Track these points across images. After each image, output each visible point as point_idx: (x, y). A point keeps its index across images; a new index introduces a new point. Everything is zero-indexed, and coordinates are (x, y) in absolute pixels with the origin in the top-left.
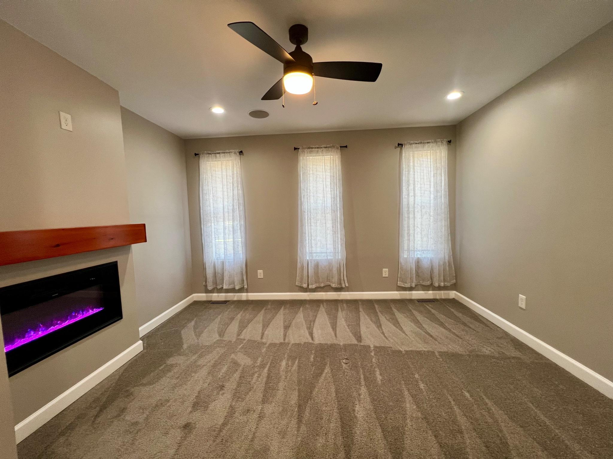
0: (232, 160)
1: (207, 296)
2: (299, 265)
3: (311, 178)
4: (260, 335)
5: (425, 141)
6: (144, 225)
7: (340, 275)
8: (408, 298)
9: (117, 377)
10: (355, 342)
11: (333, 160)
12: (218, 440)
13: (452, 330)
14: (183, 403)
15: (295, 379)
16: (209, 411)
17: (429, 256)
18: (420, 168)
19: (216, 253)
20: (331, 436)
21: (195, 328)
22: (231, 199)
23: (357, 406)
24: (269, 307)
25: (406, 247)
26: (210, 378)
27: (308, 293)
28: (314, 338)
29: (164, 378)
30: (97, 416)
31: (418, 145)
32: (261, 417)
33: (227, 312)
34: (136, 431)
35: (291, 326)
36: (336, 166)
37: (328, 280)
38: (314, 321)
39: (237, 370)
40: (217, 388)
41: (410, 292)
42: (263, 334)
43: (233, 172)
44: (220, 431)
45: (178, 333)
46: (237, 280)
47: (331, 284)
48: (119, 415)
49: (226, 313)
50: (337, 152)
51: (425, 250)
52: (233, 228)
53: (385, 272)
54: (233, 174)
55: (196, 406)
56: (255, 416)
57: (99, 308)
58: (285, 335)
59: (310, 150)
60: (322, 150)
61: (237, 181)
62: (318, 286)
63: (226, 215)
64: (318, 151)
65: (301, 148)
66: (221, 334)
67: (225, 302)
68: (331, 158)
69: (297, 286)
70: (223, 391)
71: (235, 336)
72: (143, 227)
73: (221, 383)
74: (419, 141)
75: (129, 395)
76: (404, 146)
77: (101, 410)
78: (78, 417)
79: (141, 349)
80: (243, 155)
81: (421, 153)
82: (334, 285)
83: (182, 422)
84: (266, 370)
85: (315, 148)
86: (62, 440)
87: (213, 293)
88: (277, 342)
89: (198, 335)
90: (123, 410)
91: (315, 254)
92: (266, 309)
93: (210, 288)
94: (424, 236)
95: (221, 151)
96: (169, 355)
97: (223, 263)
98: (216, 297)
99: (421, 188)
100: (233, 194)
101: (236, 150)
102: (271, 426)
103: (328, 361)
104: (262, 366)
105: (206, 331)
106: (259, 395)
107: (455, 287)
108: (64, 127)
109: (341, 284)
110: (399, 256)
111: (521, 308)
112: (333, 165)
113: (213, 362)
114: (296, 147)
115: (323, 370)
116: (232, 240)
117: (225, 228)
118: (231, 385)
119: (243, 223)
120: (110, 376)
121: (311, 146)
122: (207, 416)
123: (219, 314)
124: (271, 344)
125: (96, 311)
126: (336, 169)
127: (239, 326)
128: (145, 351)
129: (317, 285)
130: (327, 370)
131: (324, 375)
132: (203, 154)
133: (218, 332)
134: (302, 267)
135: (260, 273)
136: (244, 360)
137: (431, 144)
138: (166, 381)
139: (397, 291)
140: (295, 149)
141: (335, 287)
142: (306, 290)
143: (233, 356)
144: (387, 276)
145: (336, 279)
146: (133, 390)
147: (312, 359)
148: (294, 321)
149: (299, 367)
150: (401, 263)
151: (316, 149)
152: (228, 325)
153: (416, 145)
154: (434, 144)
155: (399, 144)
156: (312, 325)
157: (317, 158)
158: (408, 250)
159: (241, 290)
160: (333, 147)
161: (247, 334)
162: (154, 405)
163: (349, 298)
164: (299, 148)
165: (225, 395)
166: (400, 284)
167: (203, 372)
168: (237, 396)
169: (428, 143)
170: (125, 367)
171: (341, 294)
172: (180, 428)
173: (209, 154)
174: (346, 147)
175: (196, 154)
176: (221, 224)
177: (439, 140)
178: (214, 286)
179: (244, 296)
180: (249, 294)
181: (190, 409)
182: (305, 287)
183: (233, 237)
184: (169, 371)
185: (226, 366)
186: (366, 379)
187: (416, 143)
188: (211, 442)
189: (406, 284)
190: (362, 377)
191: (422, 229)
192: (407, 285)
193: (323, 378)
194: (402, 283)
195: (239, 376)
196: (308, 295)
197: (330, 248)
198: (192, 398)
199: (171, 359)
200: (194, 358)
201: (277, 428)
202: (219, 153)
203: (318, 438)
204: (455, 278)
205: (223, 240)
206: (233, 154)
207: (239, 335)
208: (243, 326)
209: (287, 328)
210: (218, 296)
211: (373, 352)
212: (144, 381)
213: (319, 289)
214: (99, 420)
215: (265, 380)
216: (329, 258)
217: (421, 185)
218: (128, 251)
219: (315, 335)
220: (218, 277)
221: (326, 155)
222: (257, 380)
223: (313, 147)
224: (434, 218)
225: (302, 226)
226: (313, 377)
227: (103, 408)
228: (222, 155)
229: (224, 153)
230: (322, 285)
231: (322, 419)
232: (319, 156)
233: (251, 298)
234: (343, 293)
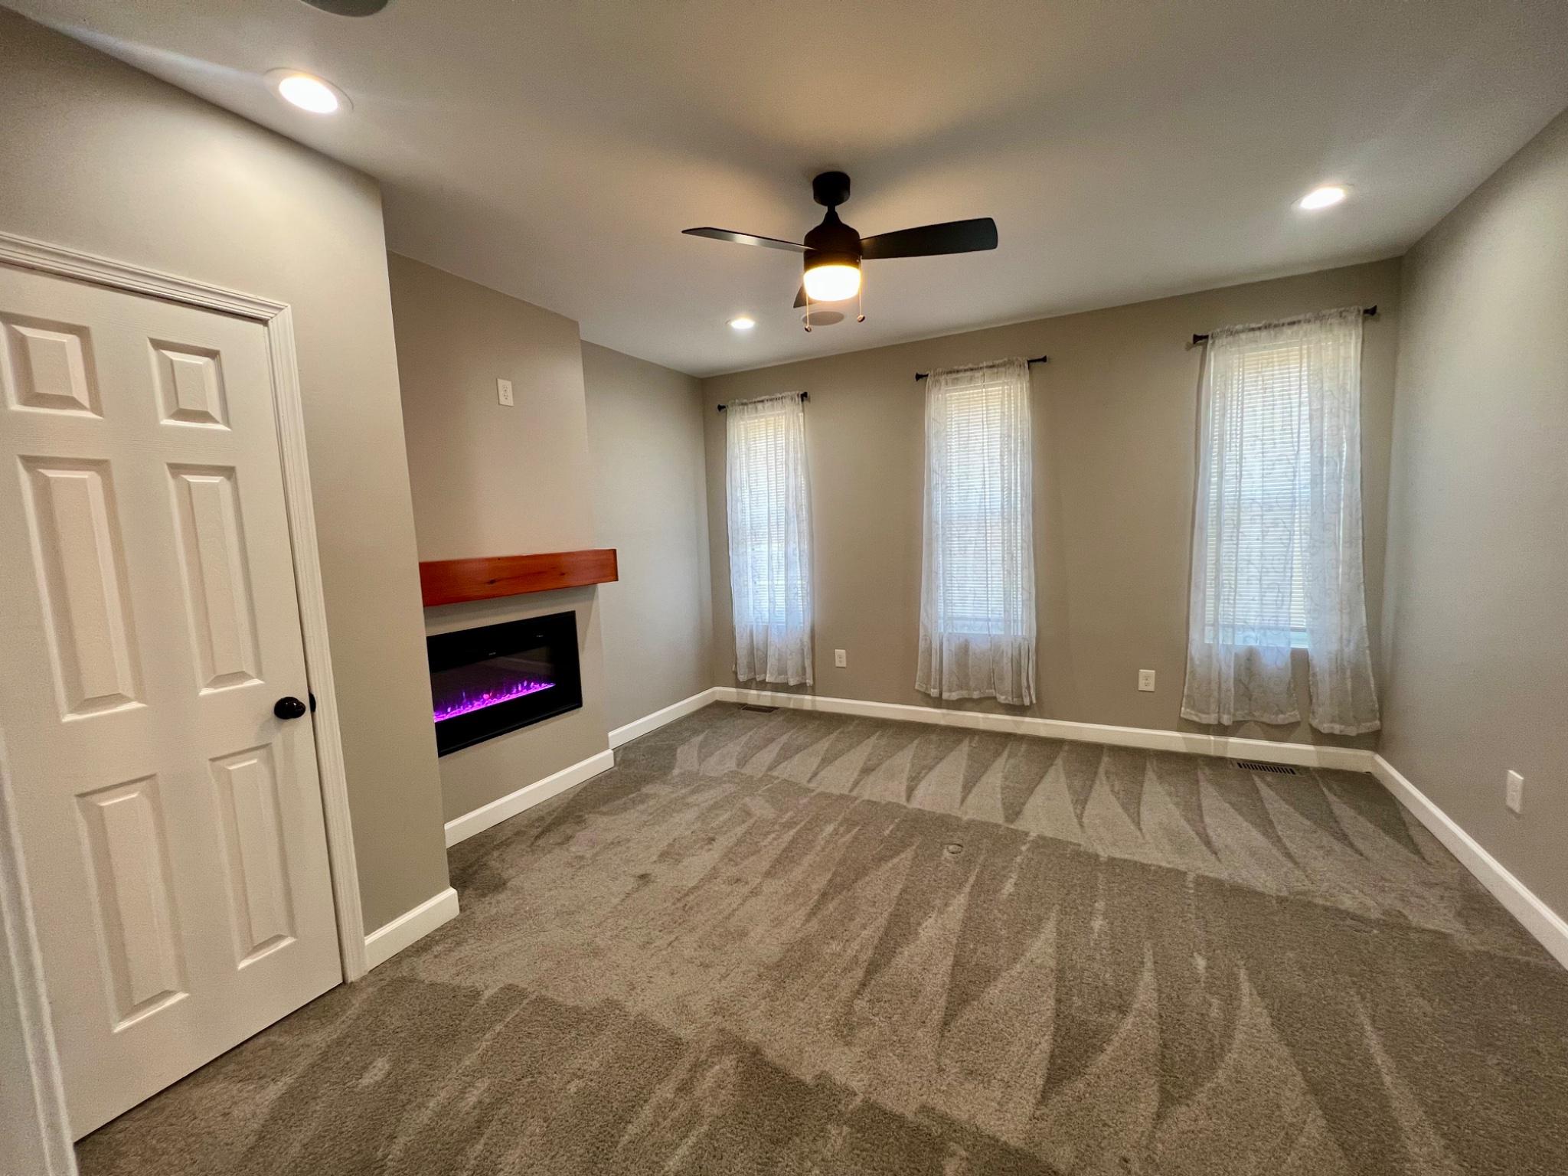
0: (785, 413)
1: (738, 693)
2: (922, 645)
3: (954, 443)
4: (809, 775)
5: (1282, 321)
6: (614, 551)
7: (1019, 674)
8: (1212, 752)
9: (571, 796)
10: (999, 819)
11: (1009, 395)
12: (680, 905)
13: (1285, 840)
14: (649, 847)
15: (837, 856)
16: (680, 867)
17: (1282, 645)
18: (1263, 397)
19: (754, 608)
20: (855, 945)
21: (701, 746)
22: (782, 497)
23: (930, 920)
24: (851, 728)
25: (1209, 616)
26: (699, 824)
27: (944, 711)
28: (912, 798)
29: (632, 811)
30: (538, 837)
31: (1257, 333)
32: (754, 893)
33: (766, 728)
34: (578, 867)
35: (877, 770)
36: (1016, 410)
37: (991, 684)
38: (931, 768)
39: (744, 822)
40: (703, 840)
41: (1222, 739)
42: (815, 774)
43: (787, 439)
44: (687, 895)
45: (672, 750)
46: (792, 665)
47: (998, 695)
48: (562, 843)
49: (764, 727)
50: (1019, 375)
51: (1269, 628)
52: (786, 557)
53: (1147, 679)
54: (787, 444)
55: (664, 855)
56: (745, 890)
57: (549, 684)
58: (856, 784)
59: (955, 376)
60: (981, 373)
61: (796, 459)
62: (967, 696)
63: (774, 530)
64: (971, 379)
65: (931, 373)
66: (742, 762)
67: (770, 710)
68: (1003, 391)
69: (918, 691)
70: (711, 847)
71: (764, 769)
72: (612, 557)
73: (711, 835)
74: (1264, 322)
75: (580, 821)
76: (1214, 343)
77: (543, 833)
78: (518, 834)
79: (610, 764)
80: (809, 401)
81: (1269, 354)
82: (1003, 697)
83: (640, 871)
84: (792, 832)
85: (966, 370)
86: (496, 854)
87: (750, 688)
88: (836, 791)
89: (702, 759)
90: (569, 838)
91: (959, 622)
92: (842, 732)
93: (742, 678)
94: (1268, 588)
95: (767, 397)
96: (647, 780)
97: (767, 629)
98: (753, 696)
99: (1263, 453)
100: (787, 486)
101: (794, 393)
102: (765, 908)
103: (918, 841)
104: (789, 825)
105: (718, 752)
106: (765, 865)
107: (1375, 741)
108: (503, 401)
109: (1021, 696)
110: (1188, 639)
111: (1511, 811)
112: (1009, 408)
113: (712, 802)
114: (920, 373)
115: (897, 853)
116: (783, 582)
117: (770, 557)
118: (723, 842)
119: (806, 546)
120: (563, 793)
121: (956, 368)
122: (676, 872)
123: (750, 729)
124: (822, 794)
125: (545, 686)
126: (1016, 417)
127: (778, 755)
128: (616, 768)
129: (964, 694)
130: (909, 853)
131: (896, 860)
132: (733, 404)
133: (737, 759)
134: (929, 650)
135: (841, 656)
136: (761, 808)
137: (1306, 327)
138: (633, 815)
139: (1179, 730)
140: (918, 377)
141: (1007, 702)
142: (938, 702)
143: (747, 799)
144: (1151, 688)
145: (1008, 684)
146: (587, 816)
147: (887, 832)
148: (888, 762)
149: (856, 838)
150: (1192, 659)
151: (969, 374)
152: (760, 748)
153: (1251, 334)
154: (1314, 326)
155: (1196, 338)
156: (922, 775)
157: (969, 394)
158: (1215, 624)
159: (800, 688)
160: (1009, 363)
161: (784, 771)
162: (609, 841)
163: (1043, 732)
164: (927, 375)
165: (712, 852)
166: (1186, 712)
167: (690, 815)
168: (730, 857)
169: (1293, 323)
170: (585, 785)
171: (1023, 722)
172: (634, 876)
173: (743, 404)
174: (1044, 359)
175: (720, 408)
176: (764, 548)
177: (1333, 311)
178: (751, 676)
179: (807, 702)
180: (818, 698)
181: (655, 858)
182: (934, 696)
183: (786, 577)
184: (642, 802)
185: (729, 813)
186: (979, 883)
187: (1253, 329)
188: (669, 904)
189: (1204, 716)
190: (972, 880)
191: (1262, 568)
192: (1211, 719)
193: (890, 865)
194: (1193, 712)
195: (744, 831)
196: (943, 714)
197: (996, 606)
198: (663, 845)
199: (650, 786)
200: (683, 791)
201: (773, 913)
202: (762, 401)
203: (831, 941)
204: (1378, 715)
205: (766, 583)
206: (787, 401)
207: (770, 769)
208: (786, 754)
209: (866, 771)
210: (759, 696)
211: (1028, 845)
212: (604, 809)
213: (969, 705)
214: (541, 842)
215: (784, 845)
216: (994, 632)
217: (1263, 444)
218: (592, 596)
219: (919, 792)
220: (757, 657)
221: (992, 386)
222: (771, 844)
223: (962, 367)
224: (1311, 538)
225: (930, 555)
226: (873, 860)
227: (547, 830)
228: (768, 404)
229: (771, 400)
230: (976, 695)
231: (852, 919)
232: (976, 388)
233: (820, 708)
234: (1027, 719)
